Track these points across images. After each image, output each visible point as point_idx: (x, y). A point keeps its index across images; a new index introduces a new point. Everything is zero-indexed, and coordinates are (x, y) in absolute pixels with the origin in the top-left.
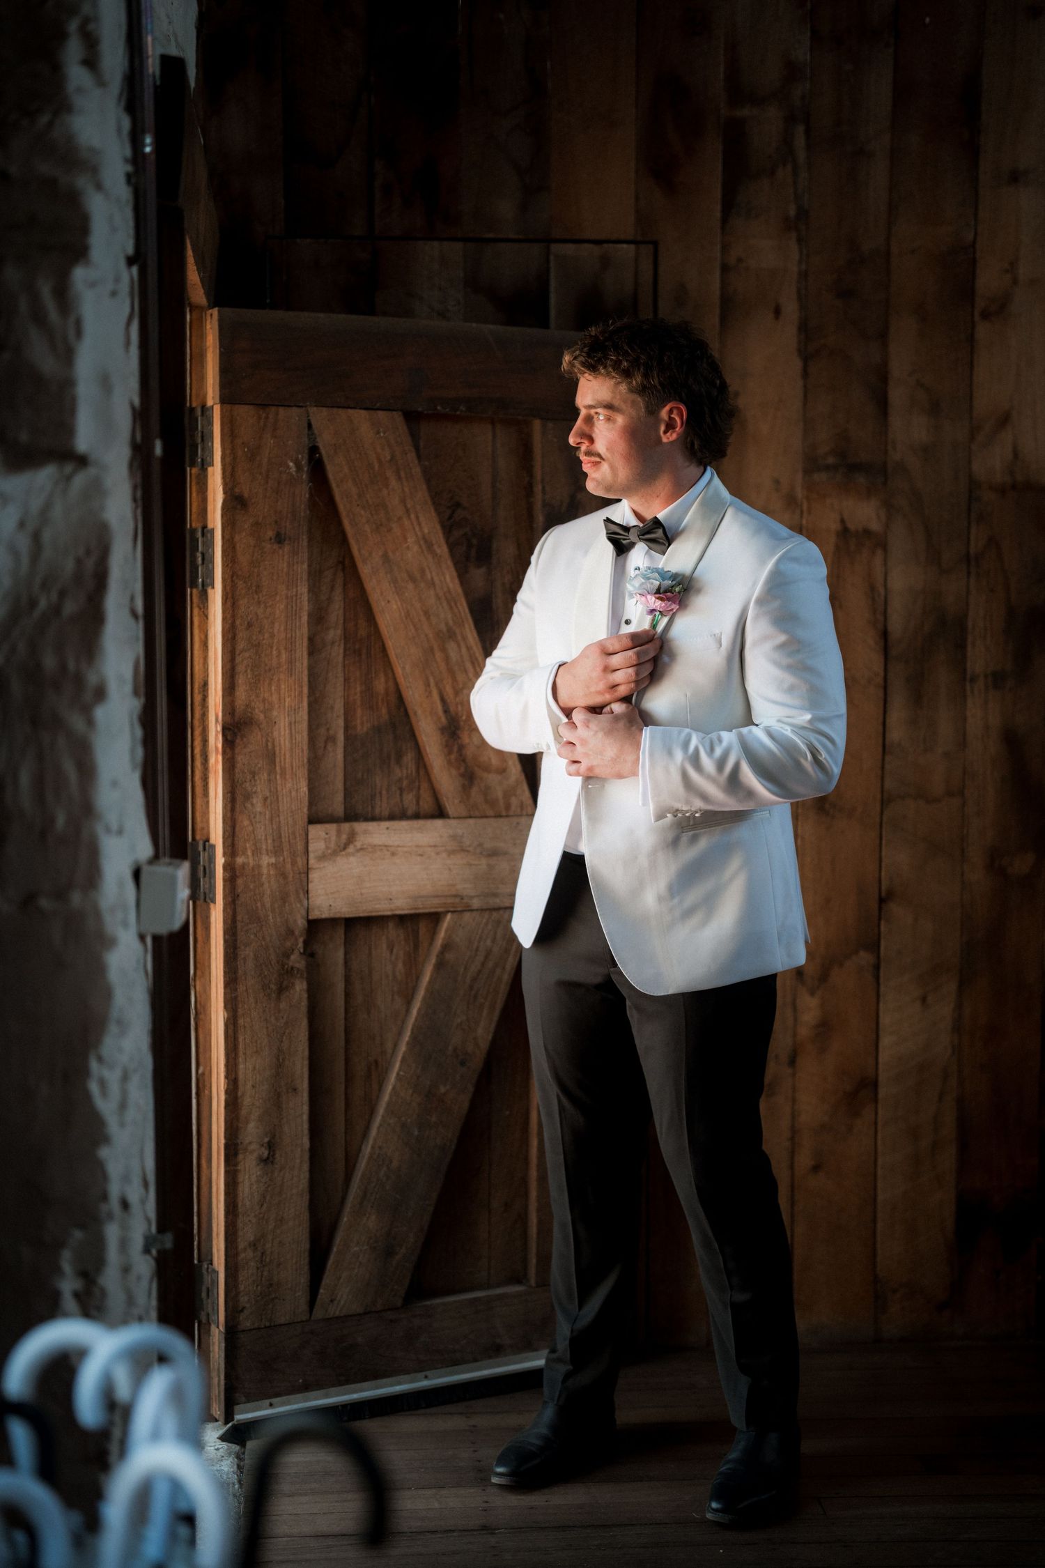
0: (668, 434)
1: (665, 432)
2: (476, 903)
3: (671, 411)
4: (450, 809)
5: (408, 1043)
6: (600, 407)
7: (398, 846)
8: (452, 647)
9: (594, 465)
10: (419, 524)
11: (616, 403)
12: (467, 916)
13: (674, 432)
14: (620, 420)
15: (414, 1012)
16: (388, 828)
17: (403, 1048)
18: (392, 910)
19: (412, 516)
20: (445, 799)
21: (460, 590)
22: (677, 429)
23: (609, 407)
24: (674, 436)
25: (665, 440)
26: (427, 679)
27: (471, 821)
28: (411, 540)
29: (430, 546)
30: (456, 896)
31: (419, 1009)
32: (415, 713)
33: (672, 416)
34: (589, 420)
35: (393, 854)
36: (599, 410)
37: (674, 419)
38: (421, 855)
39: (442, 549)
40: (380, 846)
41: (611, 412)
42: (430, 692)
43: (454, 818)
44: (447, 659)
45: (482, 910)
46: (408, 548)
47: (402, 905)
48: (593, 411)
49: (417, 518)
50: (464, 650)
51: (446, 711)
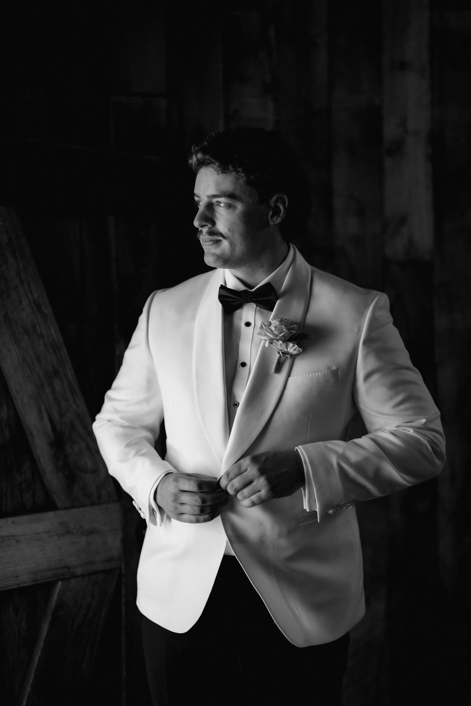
0: (275, 218)
1: (272, 217)
2: (79, 571)
3: (276, 201)
4: (59, 504)
5: (32, 685)
6: (224, 196)
7: (22, 535)
8: (57, 383)
9: (215, 243)
10: (31, 292)
11: (238, 193)
12: (73, 581)
13: (279, 216)
14: (240, 207)
15: (36, 659)
16: (13, 522)
17: (29, 689)
18: (18, 584)
19: (26, 286)
20: (55, 496)
21: (61, 340)
22: (281, 215)
23: (231, 196)
24: (279, 220)
25: (271, 223)
26: (40, 408)
27: (74, 511)
28: (25, 303)
29: (38, 307)
30: (64, 568)
31: (40, 657)
32: (32, 434)
33: (278, 204)
34: (210, 207)
35: (18, 541)
36: (222, 200)
37: (278, 206)
38: (38, 540)
39: (48, 310)
40: (8, 536)
41: (233, 200)
42: (42, 417)
43: (62, 509)
44: (54, 392)
45: (83, 576)
46: (23, 309)
47: (25, 579)
48: (215, 200)
49: (29, 286)
50: (66, 384)
51: (54, 429)
